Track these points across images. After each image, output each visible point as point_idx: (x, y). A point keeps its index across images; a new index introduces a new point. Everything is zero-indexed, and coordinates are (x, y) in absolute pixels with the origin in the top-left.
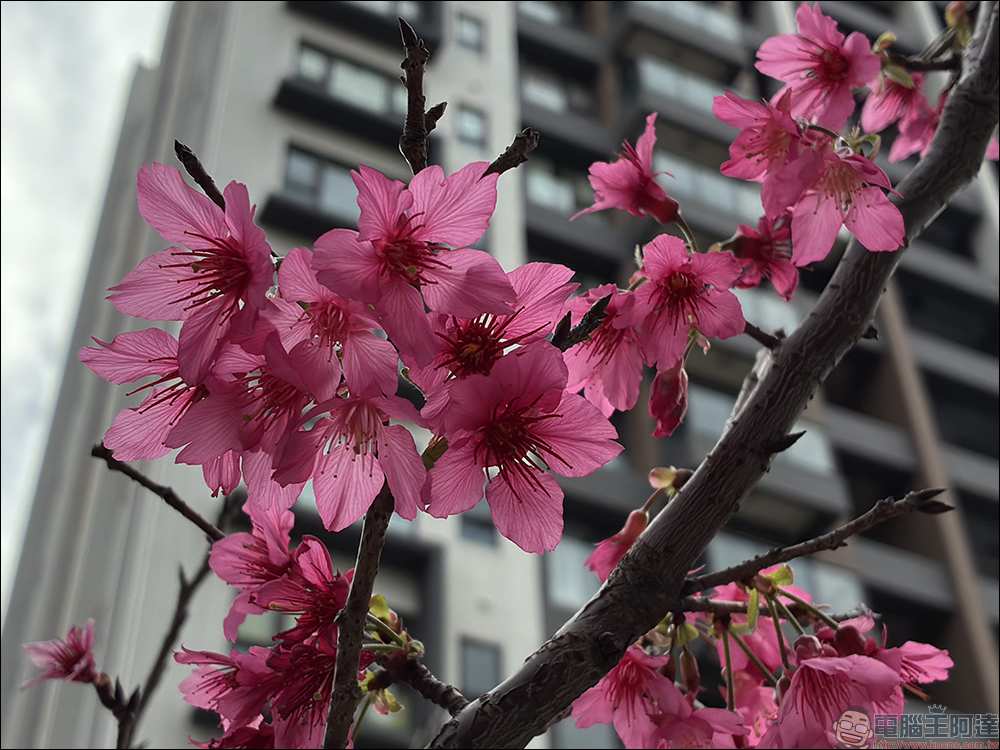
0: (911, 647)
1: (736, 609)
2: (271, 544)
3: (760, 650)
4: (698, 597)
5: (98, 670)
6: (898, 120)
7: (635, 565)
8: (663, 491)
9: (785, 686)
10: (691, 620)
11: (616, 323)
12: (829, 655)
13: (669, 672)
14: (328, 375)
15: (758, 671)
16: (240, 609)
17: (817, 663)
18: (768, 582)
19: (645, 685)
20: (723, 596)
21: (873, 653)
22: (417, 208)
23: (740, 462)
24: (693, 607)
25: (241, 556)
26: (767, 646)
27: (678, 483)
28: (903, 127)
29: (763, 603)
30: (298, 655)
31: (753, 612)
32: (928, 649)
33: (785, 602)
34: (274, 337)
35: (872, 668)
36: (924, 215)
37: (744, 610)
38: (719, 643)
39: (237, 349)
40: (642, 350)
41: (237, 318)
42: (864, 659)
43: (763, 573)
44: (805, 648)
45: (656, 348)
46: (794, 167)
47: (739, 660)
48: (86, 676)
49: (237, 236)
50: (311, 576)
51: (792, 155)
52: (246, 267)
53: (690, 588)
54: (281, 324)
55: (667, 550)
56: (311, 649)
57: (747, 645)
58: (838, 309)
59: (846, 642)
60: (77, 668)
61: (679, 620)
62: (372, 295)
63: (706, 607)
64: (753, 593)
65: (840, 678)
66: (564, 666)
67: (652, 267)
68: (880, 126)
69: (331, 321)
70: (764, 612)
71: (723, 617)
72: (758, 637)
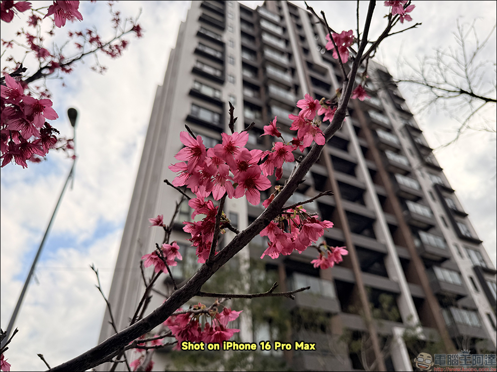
0: (325, 221)
1: (292, 213)
2: (201, 200)
3: (296, 221)
4: (284, 211)
5: (164, 224)
6: (325, 113)
7: (272, 205)
8: (278, 190)
9: (301, 229)
10: (283, 215)
11: (269, 159)
12: (309, 223)
13: (279, 226)
14: (216, 171)
15: (295, 225)
16: (195, 213)
17: (307, 225)
18: (298, 209)
19: (274, 228)
20: (289, 211)
21: (318, 223)
22: (233, 140)
23: (293, 185)
24: (283, 213)
25: (195, 203)
26: (297, 220)
27: (281, 189)
28: (326, 114)
29: (297, 212)
30: (207, 223)
31: (295, 214)
32: (329, 222)
33: (301, 212)
34: (206, 164)
35: (318, 226)
36: (329, 137)
37: (293, 214)
38: (288, 220)
39: (199, 166)
40: (274, 164)
41: (198, 161)
42: (316, 224)
43: (297, 207)
44: (305, 222)
45: (277, 164)
46: (304, 129)
47: (292, 223)
48: (161, 225)
49: (199, 145)
50: (209, 207)
51: (304, 126)
52: (200, 151)
53: (283, 209)
54: (206, 161)
55: (279, 202)
56: (210, 222)
57: (294, 220)
58: (312, 155)
59: (313, 220)
60: (160, 223)
61: (281, 216)
62: (224, 157)
63: (286, 213)
64: (295, 211)
65: (312, 227)
66: (258, 225)
67: (276, 148)
68: (321, 114)
69: (216, 161)
70: (297, 214)
71: (289, 215)
72: (296, 218)
